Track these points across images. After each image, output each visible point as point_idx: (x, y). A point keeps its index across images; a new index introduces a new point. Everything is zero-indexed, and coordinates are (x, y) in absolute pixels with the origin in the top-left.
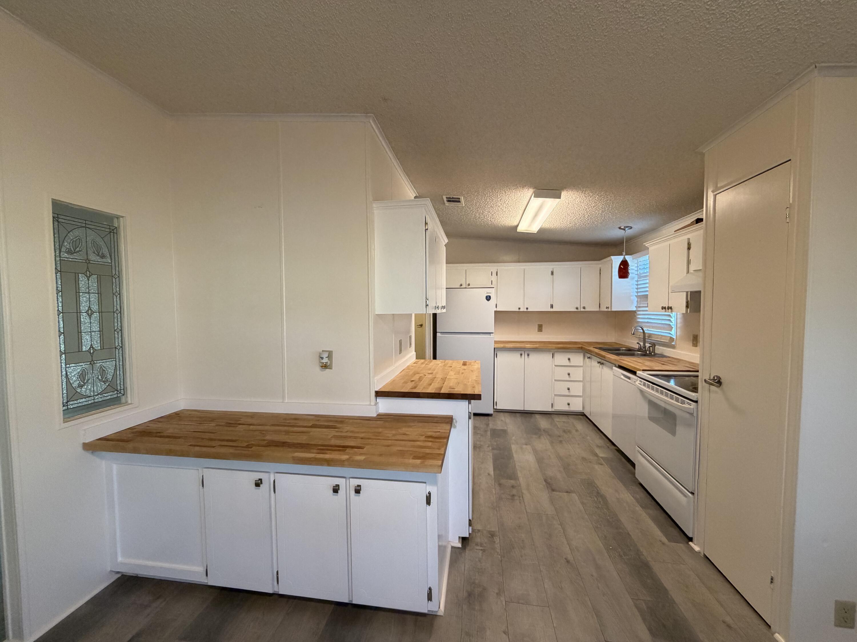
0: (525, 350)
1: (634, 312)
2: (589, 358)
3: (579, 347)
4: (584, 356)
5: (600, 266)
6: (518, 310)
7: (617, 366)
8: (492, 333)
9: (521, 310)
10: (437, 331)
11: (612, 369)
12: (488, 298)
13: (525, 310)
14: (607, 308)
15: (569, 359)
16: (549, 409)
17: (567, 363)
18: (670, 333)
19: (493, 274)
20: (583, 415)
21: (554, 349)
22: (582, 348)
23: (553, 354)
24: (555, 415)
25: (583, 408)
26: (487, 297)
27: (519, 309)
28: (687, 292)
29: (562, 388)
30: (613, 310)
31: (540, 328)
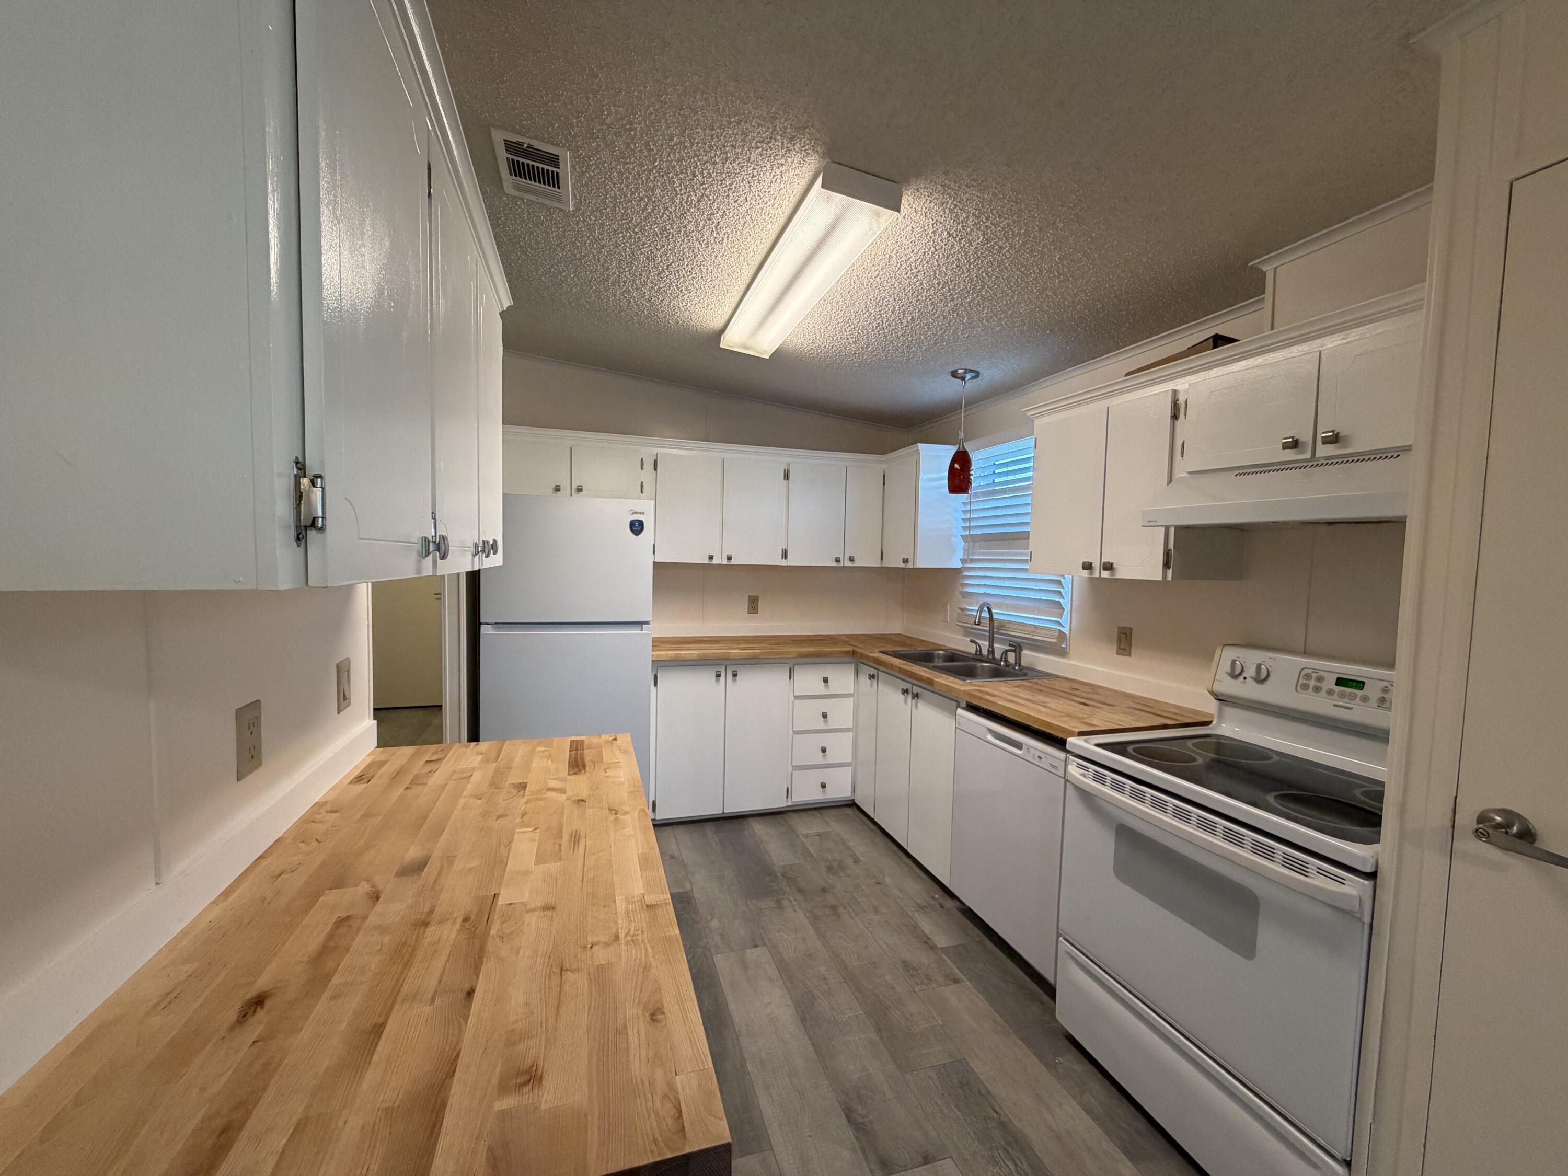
0: (727, 662)
1: (957, 571)
2: (872, 677)
3: (847, 653)
4: (857, 672)
5: (884, 466)
6: (706, 561)
7: (964, 705)
8: (647, 623)
9: (715, 561)
10: (482, 621)
11: (955, 714)
12: (637, 527)
13: (725, 562)
14: (906, 561)
15: (826, 680)
16: (780, 803)
17: (820, 689)
18: (1058, 623)
19: (645, 467)
20: (852, 804)
21: (795, 658)
22: (854, 653)
23: (790, 669)
24: (791, 814)
25: (854, 790)
26: (632, 524)
27: (711, 558)
28: (1167, 528)
29: (807, 750)
30: (919, 565)
31: (753, 605)
